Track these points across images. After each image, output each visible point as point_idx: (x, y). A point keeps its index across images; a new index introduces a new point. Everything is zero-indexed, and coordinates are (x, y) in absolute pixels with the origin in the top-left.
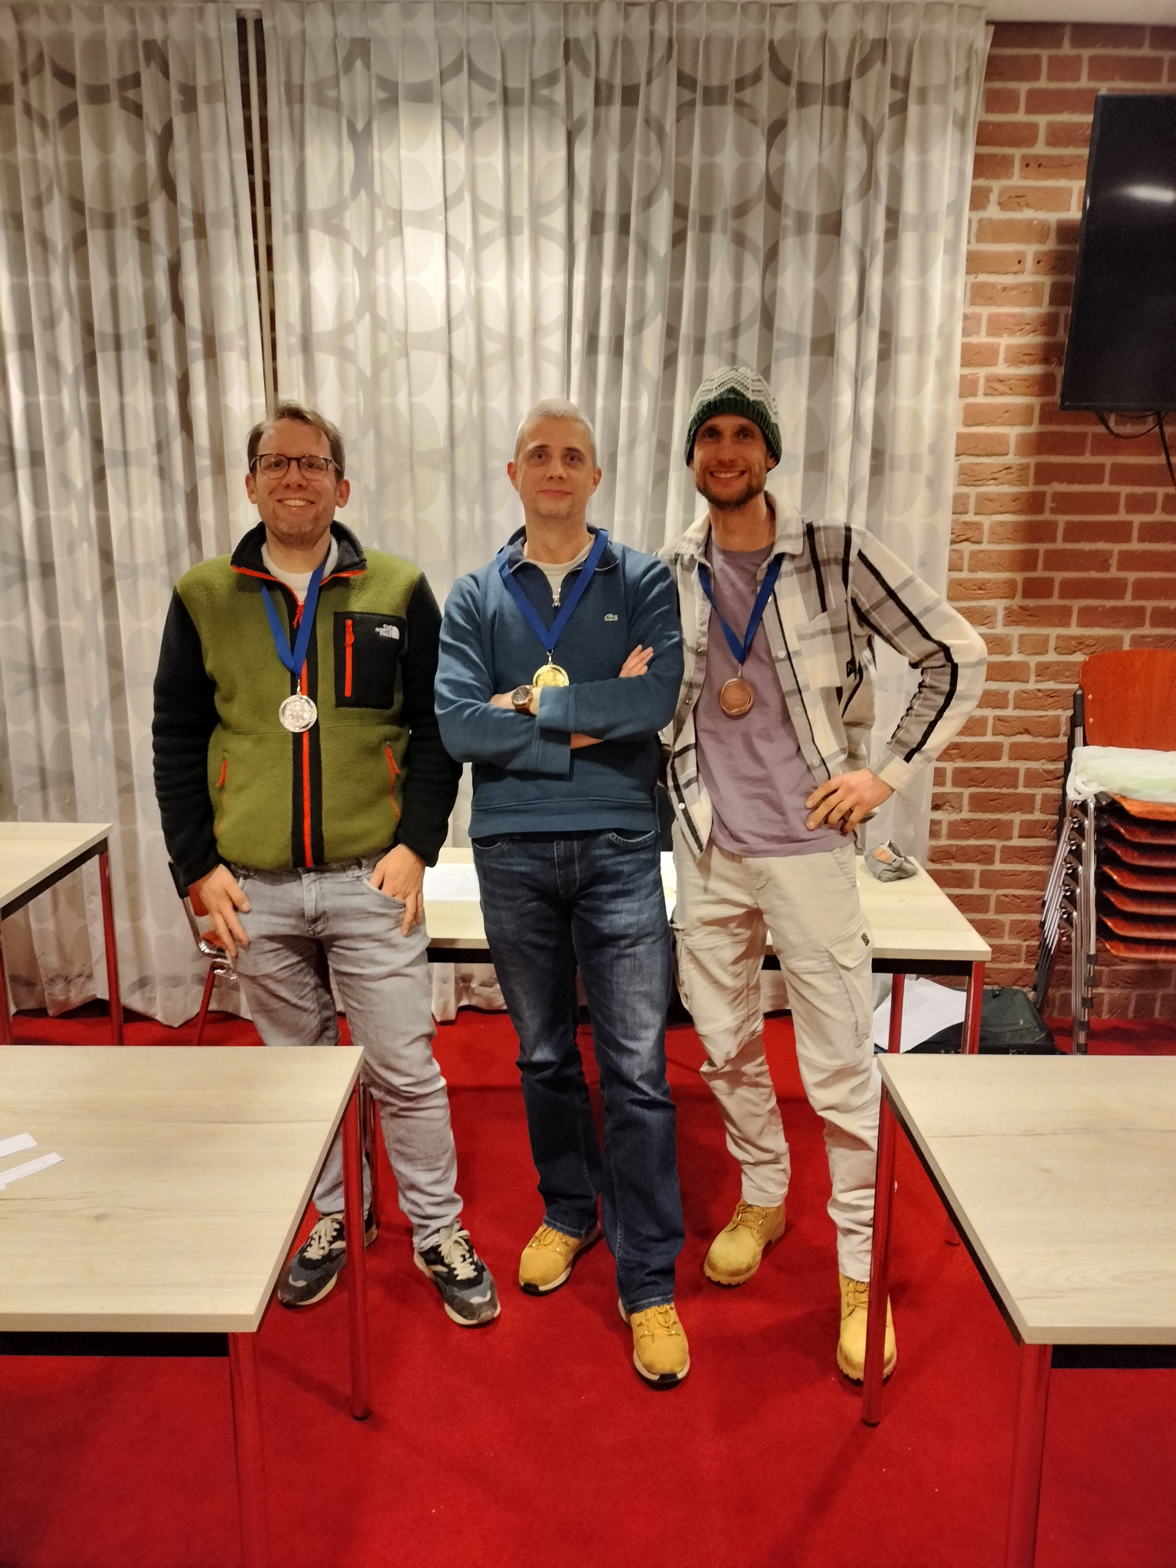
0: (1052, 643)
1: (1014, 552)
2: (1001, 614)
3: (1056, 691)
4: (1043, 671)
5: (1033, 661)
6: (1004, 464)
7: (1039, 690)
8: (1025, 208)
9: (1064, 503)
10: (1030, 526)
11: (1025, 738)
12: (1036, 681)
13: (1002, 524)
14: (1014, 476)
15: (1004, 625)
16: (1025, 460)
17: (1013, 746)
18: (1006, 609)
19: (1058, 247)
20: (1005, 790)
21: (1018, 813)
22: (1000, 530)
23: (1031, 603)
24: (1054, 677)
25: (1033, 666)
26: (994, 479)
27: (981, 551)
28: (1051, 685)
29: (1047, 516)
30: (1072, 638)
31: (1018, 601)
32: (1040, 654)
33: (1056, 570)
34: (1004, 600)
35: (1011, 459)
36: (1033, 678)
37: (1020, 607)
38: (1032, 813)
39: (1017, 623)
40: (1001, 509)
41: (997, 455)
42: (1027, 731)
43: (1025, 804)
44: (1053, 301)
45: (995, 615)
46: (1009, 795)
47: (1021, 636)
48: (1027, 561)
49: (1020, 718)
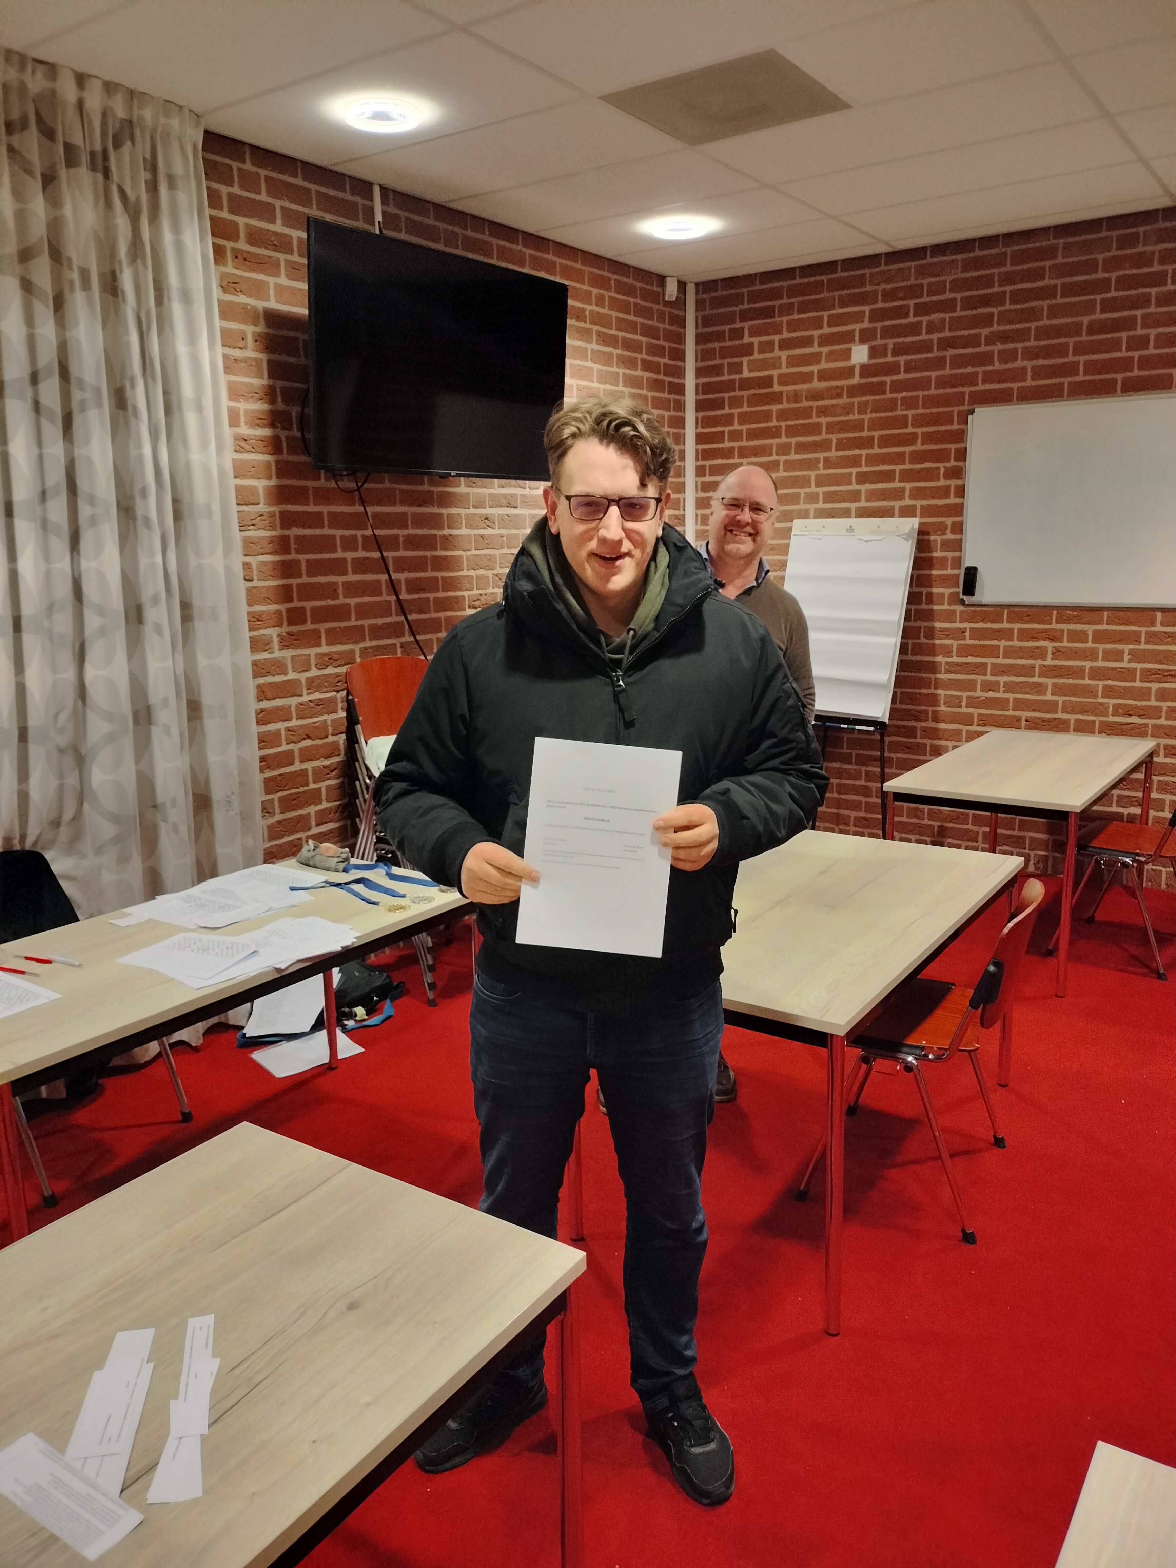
0: (313, 661)
1: (277, 586)
2: (276, 640)
3: (320, 700)
4: (313, 685)
5: (303, 677)
6: (258, 512)
7: (310, 701)
8: (239, 294)
9: (305, 544)
10: (283, 563)
11: (308, 743)
12: (308, 694)
13: (264, 563)
14: (267, 522)
15: (280, 650)
16: (272, 509)
17: (301, 750)
18: (278, 635)
19: (267, 331)
20: (301, 789)
21: (312, 806)
22: (264, 569)
23: (294, 629)
24: (318, 689)
25: (303, 681)
26: (253, 525)
27: (254, 587)
28: (317, 696)
29: (293, 556)
30: (325, 655)
31: (285, 629)
32: (306, 671)
33: (307, 600)
34: (277, 628)
35: (262, 508)
36: (305, 692)
37: (287, 633)
38: (321, 804)
39: (287, 647)
40: (262, 551)
41: (252, 504)
42: (309, 737)
43: (314, 797)
44: (271, 376)
45: (272, 641)
46: (304, 792)
47: (293, 657)
48: (285, 594)
49: (301, 726)
